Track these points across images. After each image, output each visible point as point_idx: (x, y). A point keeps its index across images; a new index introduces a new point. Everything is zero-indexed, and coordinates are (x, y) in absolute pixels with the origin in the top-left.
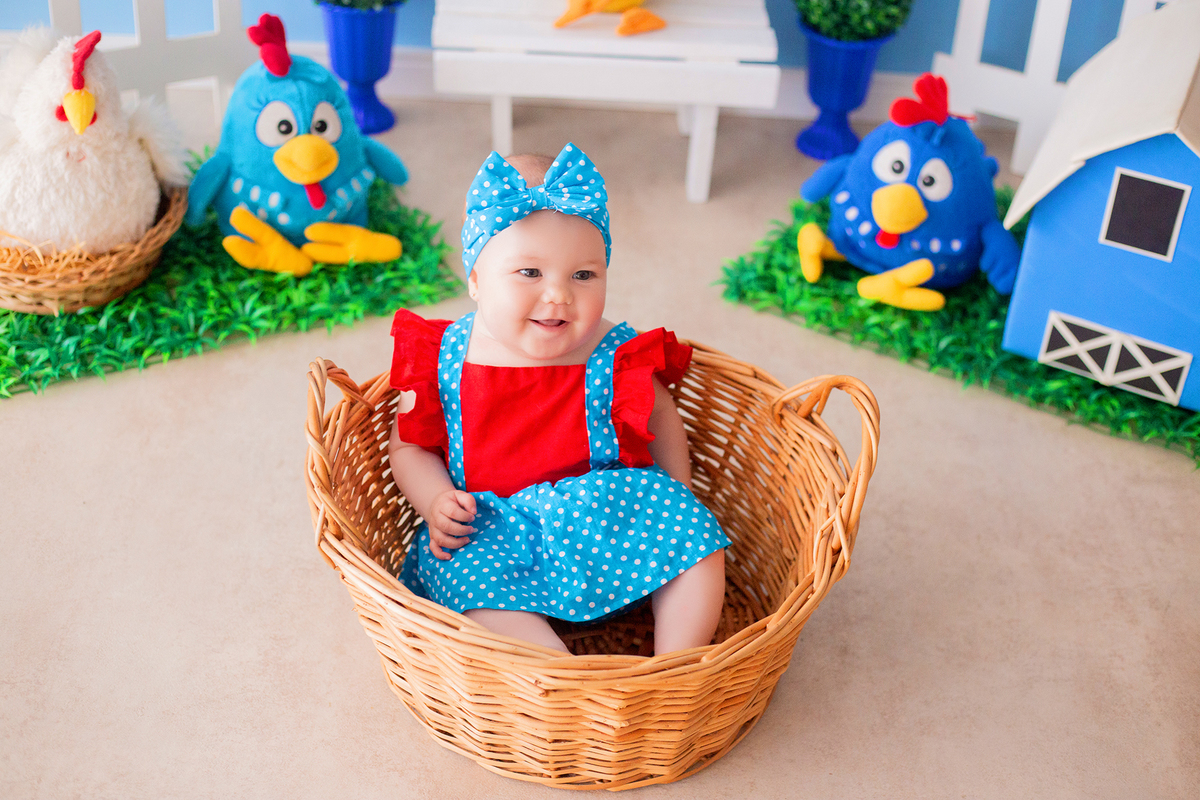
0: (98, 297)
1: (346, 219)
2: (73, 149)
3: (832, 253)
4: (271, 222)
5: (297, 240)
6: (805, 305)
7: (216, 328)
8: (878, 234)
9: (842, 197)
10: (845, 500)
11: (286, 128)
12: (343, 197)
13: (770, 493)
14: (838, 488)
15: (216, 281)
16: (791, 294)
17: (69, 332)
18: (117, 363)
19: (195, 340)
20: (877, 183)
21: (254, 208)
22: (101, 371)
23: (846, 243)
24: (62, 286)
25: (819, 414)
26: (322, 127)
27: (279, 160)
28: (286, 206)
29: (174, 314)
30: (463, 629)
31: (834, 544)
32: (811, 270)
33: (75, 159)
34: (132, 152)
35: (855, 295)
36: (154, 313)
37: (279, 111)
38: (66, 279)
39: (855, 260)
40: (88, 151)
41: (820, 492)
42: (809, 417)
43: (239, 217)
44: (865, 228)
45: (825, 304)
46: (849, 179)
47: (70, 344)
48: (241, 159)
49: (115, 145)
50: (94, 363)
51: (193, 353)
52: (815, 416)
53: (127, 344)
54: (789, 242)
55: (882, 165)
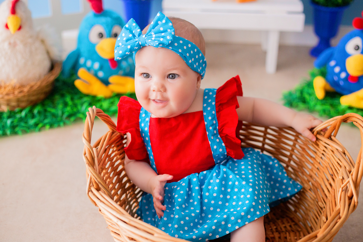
0: (23, 104)
2: (12, 41)
3: (329, 88)
4: (96, 75)
5: (106, 82)
6: (319, 107)
7: (70, 116)
8: (349, 77)
9: (332, 63)
10: (354, 171)
11: (101, 36)
13: (311, 176)
14: (348, 168)
15: (72, 99)
16: (312, 103)
17: (9, 117)
18: (27, 130)
19: (61, 121)
20: (347, 55)
21: (89, 69)
22: (20, 132)
23: (335, 84)
24: (6, 97)
26: (116, 35)
27: (98, 49)
28: (101, 68)
29: (53, 111)
30: (156, 235)
31: (349, 194)
32: (320, 94)
33: (13, 45)
34: (38, 44)
35: (339, 103)
36: (45, 111)
37: (99, 29)
38: (7, 94)
39: (338, 90)
40: (18, 42)
41: (337, 173)
42: (330, 138)
43: (81, 72)
44: (343, 75)
45: (327, 107)
46: (336, 55)
47: (9, 122)
48: (84, 50)
49: (30, 40)
50: (17, 129)
51: (59, 126)
52: (333, 137)
53: (32, 122)
54: (310, 85)
55: (350, 47)
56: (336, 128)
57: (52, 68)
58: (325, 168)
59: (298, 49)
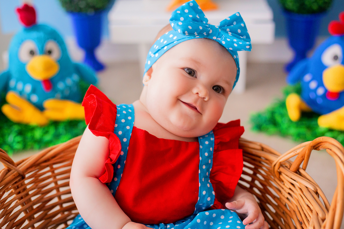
1: (66, 98)
3: (305, 107)
4: (29, 100)
5: (40, 108)
6: (293, 131)
8: (328, 94)
9: (307, 77)
10: (328, 222)
11: (32, 53)
14: (321, 215)
23: (311, 102)
25: (305, 170)
26: (50, 52)
28: (34, 91)
32: (293, 114)
39: (315, 109)
41: (308, 220)
42: (297, 172)
43: (11, 97)
44: (321, 91)
45: (303, 130)
52: (301, 171)
55: (327, 57)
56: (305, 159)
58: (292, 212)
59: (271, 66)
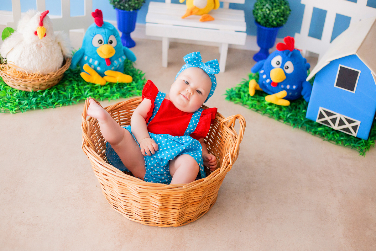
0: (43, 87)
1: (117, 70)
2: (39, 44)
3: (258, 88)
4: (95, 69)
5: (102, 75)
7: (76, 98)
8: (272, 83)
9: (262, 72)
10: (232, 148)
11: (101, 42)
12: (116, 63)
15: (78, 85)
16: (245, 99)
17: (34, 96)
18: (47, 106)
19: (70, 101)
20: (272, 68)
21: (90, 65)
22: (42, 108)
24: (33, 83)
25: (234, 127)
26: (111, 42)
27: (98, 51)
28: (99, 65)
29: (65, 93)
32: (252, 92)
33: (39, 47)
34: (56, 46)
35: (264, 101)
36: (59, 93)
37: (99, 37)
38: (34, 81)
39: (265, 91)
40: (43, 45)
42: (230, 127)
43: (85, 67)
44: (268, 81)
46: (264, 67)
47: (34, 99)
48: (88, 51)
49: (51, 43)
50: (40, 105)
51: (69, 105)
52: (232, 127)
53: (50, 101)
54: (247, 85)
55: (274, 62)
56: (233, 122)
57: (64, 62)
